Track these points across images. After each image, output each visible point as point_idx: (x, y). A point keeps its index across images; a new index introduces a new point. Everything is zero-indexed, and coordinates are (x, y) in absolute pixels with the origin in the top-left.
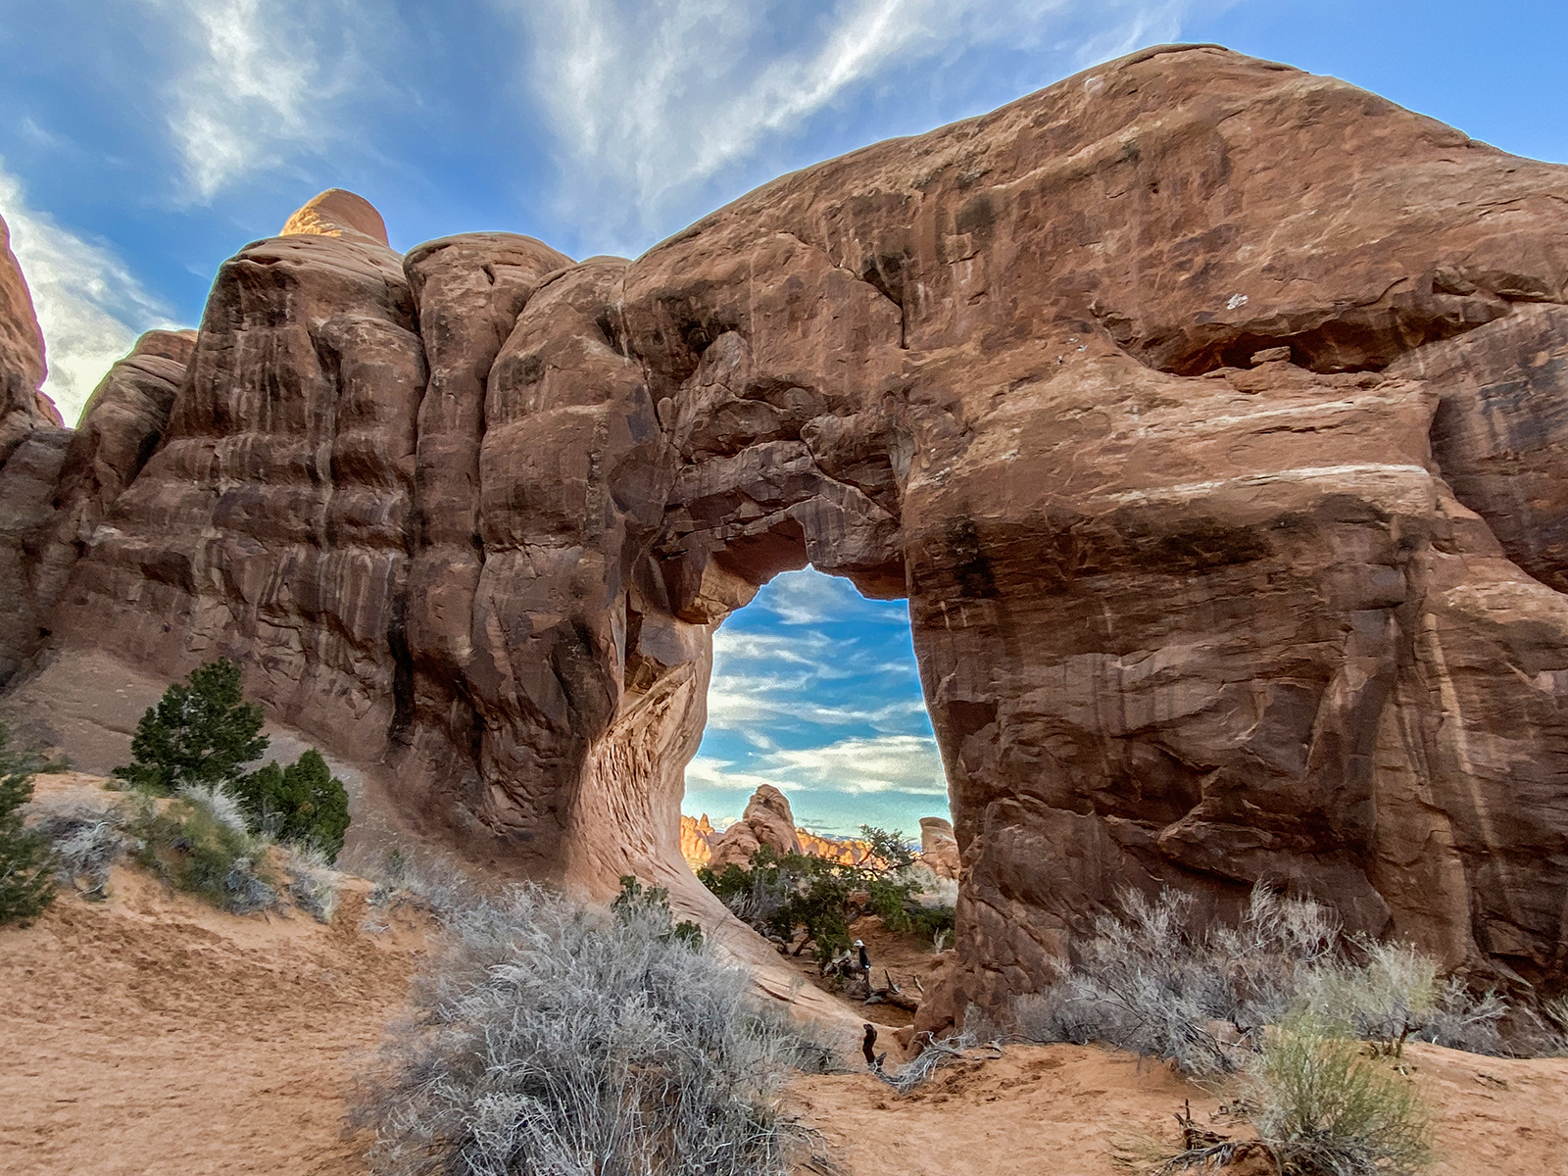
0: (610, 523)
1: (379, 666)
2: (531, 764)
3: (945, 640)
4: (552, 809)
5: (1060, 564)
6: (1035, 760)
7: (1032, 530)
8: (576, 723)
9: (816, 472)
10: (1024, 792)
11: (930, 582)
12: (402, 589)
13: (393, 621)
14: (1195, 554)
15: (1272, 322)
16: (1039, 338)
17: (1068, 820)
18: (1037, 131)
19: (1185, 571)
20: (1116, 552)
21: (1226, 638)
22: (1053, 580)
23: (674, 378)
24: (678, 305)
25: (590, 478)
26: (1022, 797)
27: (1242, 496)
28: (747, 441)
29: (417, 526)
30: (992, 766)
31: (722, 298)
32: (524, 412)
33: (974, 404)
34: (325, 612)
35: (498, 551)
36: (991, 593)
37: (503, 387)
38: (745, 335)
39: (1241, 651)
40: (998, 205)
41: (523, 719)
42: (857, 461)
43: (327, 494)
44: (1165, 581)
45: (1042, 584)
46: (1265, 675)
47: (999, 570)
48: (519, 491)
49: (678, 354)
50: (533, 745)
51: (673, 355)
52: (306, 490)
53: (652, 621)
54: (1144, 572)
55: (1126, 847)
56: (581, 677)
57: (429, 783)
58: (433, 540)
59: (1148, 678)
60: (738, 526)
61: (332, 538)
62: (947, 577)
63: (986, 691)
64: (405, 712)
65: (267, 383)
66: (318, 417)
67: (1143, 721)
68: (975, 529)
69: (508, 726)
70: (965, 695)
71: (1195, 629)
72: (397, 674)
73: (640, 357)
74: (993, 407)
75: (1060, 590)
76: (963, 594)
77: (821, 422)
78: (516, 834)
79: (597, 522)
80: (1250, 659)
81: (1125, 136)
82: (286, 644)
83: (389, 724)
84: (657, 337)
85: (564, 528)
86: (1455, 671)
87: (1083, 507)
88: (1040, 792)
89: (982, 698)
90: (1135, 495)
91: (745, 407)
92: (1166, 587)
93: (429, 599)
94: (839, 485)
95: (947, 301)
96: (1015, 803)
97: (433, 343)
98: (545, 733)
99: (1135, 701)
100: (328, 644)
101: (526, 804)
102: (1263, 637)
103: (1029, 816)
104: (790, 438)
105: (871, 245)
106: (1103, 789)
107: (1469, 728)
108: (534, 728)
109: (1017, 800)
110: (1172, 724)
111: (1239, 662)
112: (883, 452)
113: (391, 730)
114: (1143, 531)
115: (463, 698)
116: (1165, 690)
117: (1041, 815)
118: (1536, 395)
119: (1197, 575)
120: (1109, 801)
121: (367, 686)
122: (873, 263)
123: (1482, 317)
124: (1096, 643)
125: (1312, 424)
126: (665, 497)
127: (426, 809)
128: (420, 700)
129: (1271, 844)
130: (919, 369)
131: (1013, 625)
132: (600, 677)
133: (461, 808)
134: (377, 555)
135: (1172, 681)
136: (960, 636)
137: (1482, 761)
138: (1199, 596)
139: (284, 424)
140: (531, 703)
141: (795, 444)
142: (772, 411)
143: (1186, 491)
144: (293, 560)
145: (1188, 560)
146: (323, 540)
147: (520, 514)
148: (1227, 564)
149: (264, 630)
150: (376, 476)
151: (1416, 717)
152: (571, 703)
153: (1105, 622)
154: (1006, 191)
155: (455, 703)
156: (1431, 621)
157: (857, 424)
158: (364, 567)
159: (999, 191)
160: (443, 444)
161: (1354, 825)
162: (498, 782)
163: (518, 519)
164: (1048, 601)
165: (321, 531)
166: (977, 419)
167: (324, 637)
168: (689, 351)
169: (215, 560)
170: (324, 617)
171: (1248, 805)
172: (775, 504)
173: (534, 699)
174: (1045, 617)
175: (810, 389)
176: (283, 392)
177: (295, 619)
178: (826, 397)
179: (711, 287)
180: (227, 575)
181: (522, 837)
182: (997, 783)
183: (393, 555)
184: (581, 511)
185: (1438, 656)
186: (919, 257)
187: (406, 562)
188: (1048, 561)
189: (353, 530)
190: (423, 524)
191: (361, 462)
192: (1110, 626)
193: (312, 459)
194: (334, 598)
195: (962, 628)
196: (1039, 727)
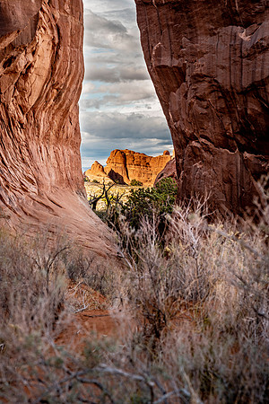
3: (153, 15)
6: (205, 111)
10: (202, 136)
17: (225, 156)
26: (201, 140)
30: (184, 117)
59: (253, 47)
63: (179, 57)
70: (166, 60)
88: (209, 135)
89: (176, 63)
96: (199, 146)
99: (248, 65)
103: (205, 154)
106: (239, 133)
109: (198, 142)
116: (261, 57)
117: (211, 153)
124: (230, 18)
135: (265, 49)
195: (162, 5)
196: (205, 85)
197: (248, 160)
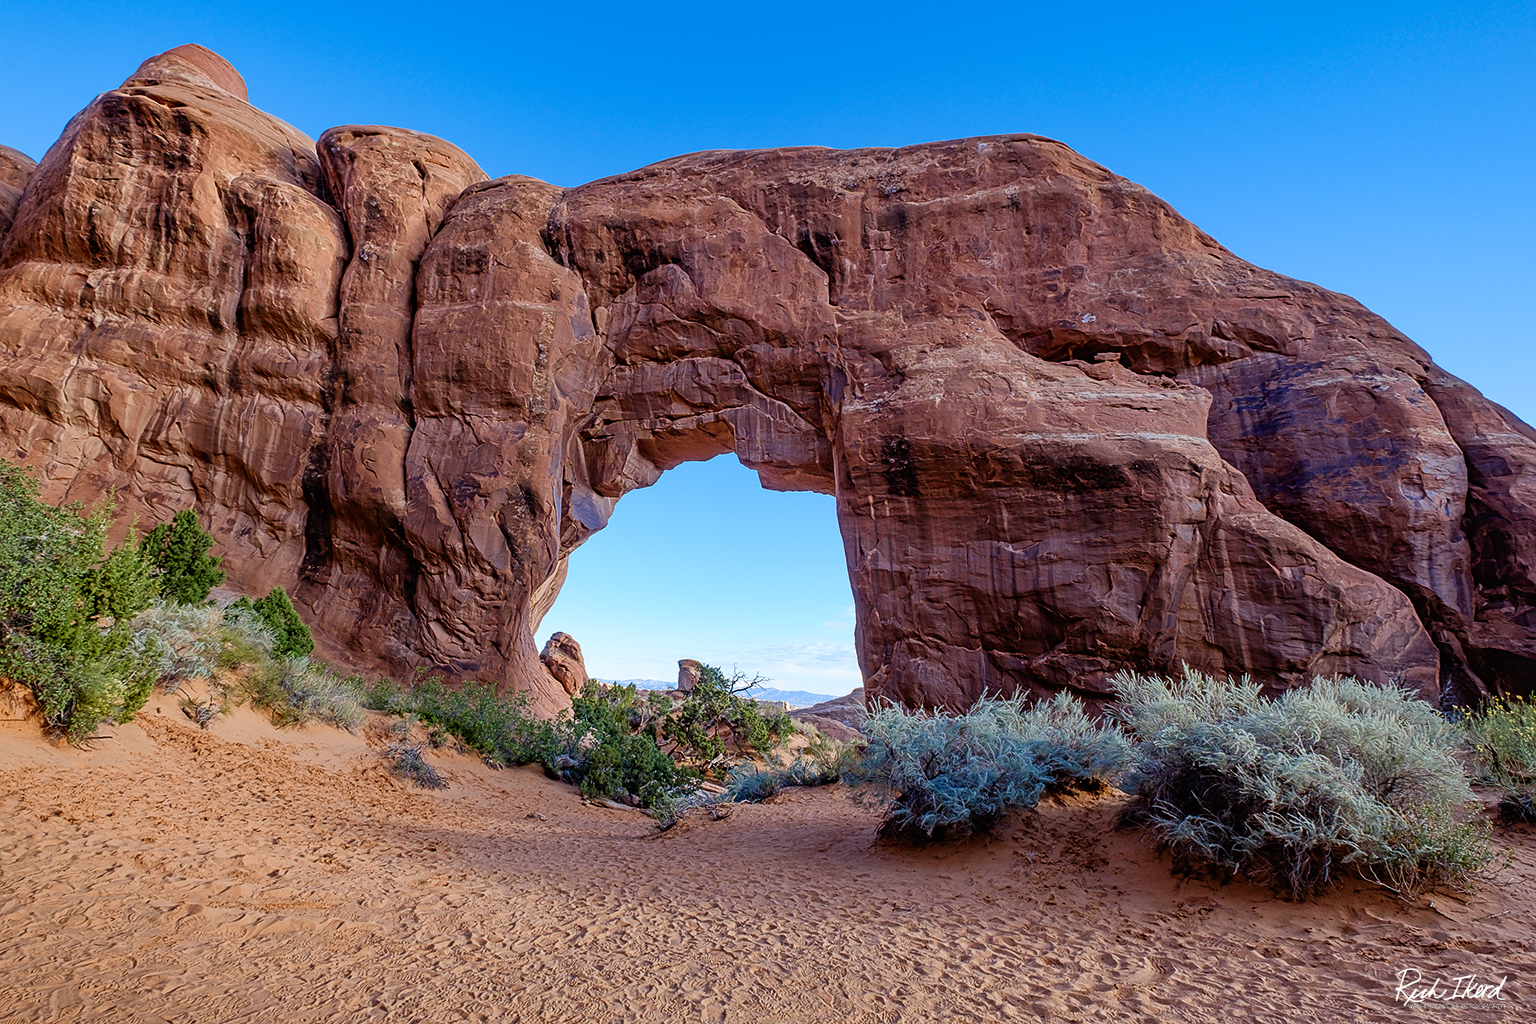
0: (555, 405)
1: (289, 510)
2: (473, 605)
3: (869, 524)
4: (496, 645)
5: (974, 478)
6: (939, 612)
7: (957, 452)
8: (519, 572)
9: (748, 386)
10: (928, 635)
11: (862, 481)
12: (319, 440)
13: (311, 471)
14: (1075, 481)
15: (1112, 336)
16: (949, 317)
17: (961, 653)
18: (940, 170)
19: (1066, 490)
20: (1020, 474)
21: (1092, 537)
22: (967, 487)
23: (610, 292)
24: (623, 234)
25: (537, 365)
26: (926, 638)
27: (1108, 445)
28: (682, 354)
29: (339, 385)
30: (901, 616)
31: (669, 236)
32: (464, 298)
33: (902, 355)
34: (224, 454)
35: (431, 417)
36: (913, 492)
37: (440, 273)
38: (688, 270)
39: (1103, 544)
40: (912, 216)
41: (468, 567)
42: (788, 383)
43: (230, 343)
44: (1051, 496)
45: (956, 490)
46: (1119, 562)
47: (922, 478)
48: (461, 367)
49: (617, 274)
50: (478, 590)
51: (612, 274)
52: (204, 335)
53: (579, 492)
54: (1036, 488)
55: (1007, 671)
56: (524, 533)
57: (354, 618)
58: (358, 399)
59: (1034, 559)
60: (668, 421)
61: (235, 384)
62: (877, 479)
63: (901, 563)
64: (318, 552)
65: (162, 223)
66: (225, 267)
67: (1031, 588)
68: (909, 446)
69: (450, 572)
70: (884, 564)
71: (1069, 530)
72: (310, 519)
73: (581, 270)
74: (919, 360)
75: (969, 494)
76: (890, 492)
77: (761, 349)
78: (458, 664)
79: (542, 402)
80: (1110, 551)
81: (1011, 190)
82: (172, 482)
83: (300, 564)
84: (600, 256)
85: (510, 404)
86: (1234, 564)
87: (996, 440)
88: (942, 634)
89: (897, 568)
90: (1035, 436)
91: (684, 327)
92: (1050, 500)
93: (357, 452)
94: (768, 400)
95: (871, 279)
96: (920, 643)
97: (360, 218)
98: (489, 579)
99: (1024, 574)
100: (225, 485)
101: (468, 640)
102: (1117, 537)
103: (932, 652)
104: (723, 356)
105: (806, 223)
106: (991, 633)
107: (1240, 598)
108: (478, 574)
109: (921, 640)
110: (1052, 590)
111: (1100, 551)
112: (816, 379)
113: (302, 570)
114: (1042, 459)
115: (393, 543)
116: (1047, 568)
117: (940, 650)
118: (1270, 406)
119: (1074, 494)
120: (996, 641)
121: (275, 528)
122: (807, 236)
123: (1237, 355)
124: (994, 533)
125: (1145, 405)
126: (596, 389)
127: (353, 643)
128: (339, 543)
129: (1109, 668)
130: (851, 322)
131: (928, 516)
132: (541, 535)
133: (393, 642)
134: (289, 406)
135: (1052, 561)
136: (881, 523)
137: (1247, 617)
138: (1073, 508)
139: (181, 268)
140: (477, 552)
141: (729, 362)
142: (710, 333)
143: (1071, 438)
144: (185, 402)
145: (1069, 483)
146: (223, 385)
147: (460, 387)
148: (1097, 489)
149: (145, 465)
150: (292, 334)
151: (1207, 591)
152: (514, 555)
153: (1002, 520)
154: (918, 208)
155: (384, 549)
156: (1222, 534)
157: (793, 354)
158: (274, 415)
159: (912, 206)
160: (372, 314)
161: (1163, 656)
162: (438, 620)
163: (456, 390)
164: (960, 503)
165: (222, 379)
166: (906, 367)
167: (220, 477)
168: (627, 273)
169: (88, 390)
170: (222, 459)
171: (1099, 642)
172: (707, 406)
173: (481, 549)
174: (954, 514)
175: (750, 323)
176: (182, 235)
177: (184, 458)
178: (765, 330)
179: (657, 225)
180: (104, 408)
181: (465, 667)
182: (907, 629)
183: (311, 408)
184: (529, 392)
185: (1225, 555)
186: (847, 241)
187: (323, 417)
188: (965, 475)
189: (263, 381)
190: (347, 383)
191: (275, 316)
192: (1006, 524)
193: (216, 307)
194: (237, 443)
195: (884, 517)
196: (944, 590)
197: (1001, 657)
